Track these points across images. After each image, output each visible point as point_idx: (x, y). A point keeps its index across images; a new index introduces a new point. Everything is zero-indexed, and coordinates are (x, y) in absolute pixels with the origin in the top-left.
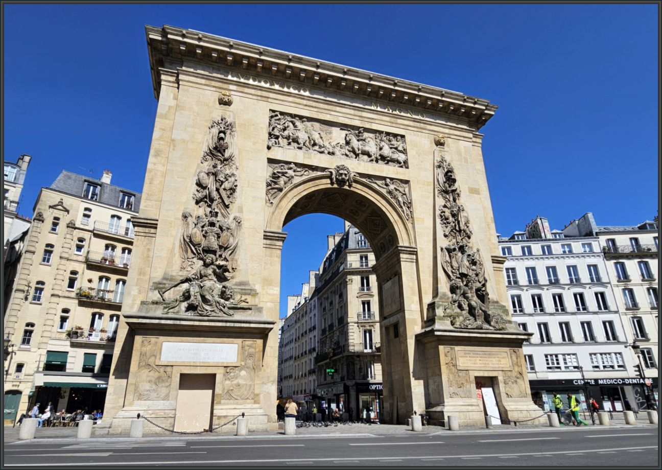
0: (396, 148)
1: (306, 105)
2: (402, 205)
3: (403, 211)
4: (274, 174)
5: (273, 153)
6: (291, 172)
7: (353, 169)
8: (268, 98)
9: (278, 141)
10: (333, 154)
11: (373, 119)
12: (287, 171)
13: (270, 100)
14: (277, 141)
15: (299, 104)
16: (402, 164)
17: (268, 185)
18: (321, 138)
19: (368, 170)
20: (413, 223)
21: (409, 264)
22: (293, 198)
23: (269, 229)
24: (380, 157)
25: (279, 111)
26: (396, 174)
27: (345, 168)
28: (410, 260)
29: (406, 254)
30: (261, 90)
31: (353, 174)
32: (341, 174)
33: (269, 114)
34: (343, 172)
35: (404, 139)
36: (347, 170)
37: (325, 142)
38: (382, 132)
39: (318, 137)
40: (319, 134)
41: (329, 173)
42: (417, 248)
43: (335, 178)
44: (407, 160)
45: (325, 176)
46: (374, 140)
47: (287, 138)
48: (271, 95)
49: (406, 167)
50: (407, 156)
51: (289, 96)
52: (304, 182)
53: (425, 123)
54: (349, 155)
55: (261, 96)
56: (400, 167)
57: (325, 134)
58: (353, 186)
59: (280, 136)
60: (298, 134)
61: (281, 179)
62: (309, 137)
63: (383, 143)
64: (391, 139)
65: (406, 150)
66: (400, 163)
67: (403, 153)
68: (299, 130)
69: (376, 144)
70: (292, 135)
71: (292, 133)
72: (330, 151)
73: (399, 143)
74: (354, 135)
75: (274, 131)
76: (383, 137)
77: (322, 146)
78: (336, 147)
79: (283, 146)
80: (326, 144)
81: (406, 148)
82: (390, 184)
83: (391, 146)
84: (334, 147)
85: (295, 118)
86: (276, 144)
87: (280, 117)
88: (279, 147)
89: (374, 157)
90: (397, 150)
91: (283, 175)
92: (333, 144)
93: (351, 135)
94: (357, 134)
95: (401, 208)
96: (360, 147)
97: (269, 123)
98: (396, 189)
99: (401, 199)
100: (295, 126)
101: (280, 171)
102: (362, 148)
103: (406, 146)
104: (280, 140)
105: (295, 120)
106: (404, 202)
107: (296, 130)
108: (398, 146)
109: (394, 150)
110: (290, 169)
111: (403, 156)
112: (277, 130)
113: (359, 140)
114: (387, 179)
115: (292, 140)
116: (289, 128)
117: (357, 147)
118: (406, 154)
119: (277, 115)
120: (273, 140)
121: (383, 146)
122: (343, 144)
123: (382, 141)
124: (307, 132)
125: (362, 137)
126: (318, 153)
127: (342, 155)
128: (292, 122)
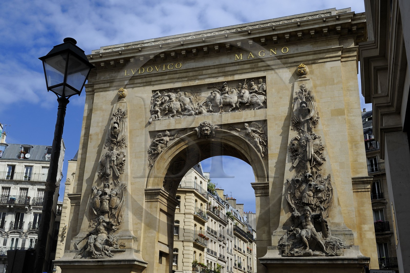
0: (256, 92)
2: (259, 145)
3: (259, 151)
4: (154, 143)
6: (167, 139)
7: (215, 122)
8: (151, 82)
9: (158, 116)
10: (200, 113)
12: (162, 138)
13: (152, 83)
14: (156, 115)
16: (262, 104)
17: (150, 153)
18: (191, 102)
19: (228, 120)
20: (268, 160)
21: (263, 198)
22: (168, 158)
23: (150, 187)
24: (240, 105)
25: (159, 90)
26: (253, 117)
27: (207, 125)
28: (264, 194)
29: (260, 189)
30: (145, 77)
31: (214, 127)
32: (203, 130)
33: (151, 95)
34: (204, 128)
35: (265, 80)
36: (209, 126)
37: (194, 104)
38: (244, 80)
39: (188, 102)
40: (190, 99)
41: (195, 131)
42: (269, 183)
43: (200, 134)
44: (266, 100)
45: (192, 134)
46: (237, 90)
47: (164, 110)
48: (154, 79)
49: (264, 107)
50: (266, 96)
51: (166, 75)
52: (176, 144)
53: (286, 58)
54: (213, 110)
55: (146, 82)
56: (259, 109)
57: (195, 97)
58: (216, 137)
59: (159, 111)
60: (172, 105)
61: (159, 146)
62: (181, 105)
63: (243, 91)
64: (252, 84)
65: (265, 91)
66: (259, 105)
67: (263, 94)
68: (173, 101)
69: (238, 93)
70: (167, 107)
71: (167, 106)
72: (197, 111)
73: (260, 85)
74: (218, 91)
75: (155, 108)
76: (244, 85)
77: (191, 109)
78: (202, 106)
79: (161, 118)
80: (196, 106)
81: (266, 88)
82: (247, 127)
83: (251, 91)
84: (201, 107)
85: (171, 92)
86: (156, 118)
87: (159, 94)
88: (158, 120)
89: (234, 106)
90: (257, 93)
91: (160, 143)
92: (201, 104)
93: (215, 92)
94: (221, 89)
95: (257, 147)
96: (222, 101)
97: (151, 102)
98: (254, 131)
99: (256, 140)
100: (170, 99)
101: (158, 139)
102: (224, 101)
103: (266, 87)
104: (159, 114)
105: (170, 93)
106: (260, 142)
107: (170, 102)
108: (259, 89)
109: (254, 94)
110: (165, 136)
111: (263, 98)
112: (157, 106)
113: (222, 94)
114: (245, 124)
115: (168, 111)
116: (166, 102)
117: (219, 102)
118: (265, 95)
119: (157, 94)
120: (153, 116)
121: (244, 93)
122: (209, 101)
123: (243, 89)
124: (180, 101)
125: (225, 91)
126: (187, 116)
127: (208, 112)
128: (169, 96)
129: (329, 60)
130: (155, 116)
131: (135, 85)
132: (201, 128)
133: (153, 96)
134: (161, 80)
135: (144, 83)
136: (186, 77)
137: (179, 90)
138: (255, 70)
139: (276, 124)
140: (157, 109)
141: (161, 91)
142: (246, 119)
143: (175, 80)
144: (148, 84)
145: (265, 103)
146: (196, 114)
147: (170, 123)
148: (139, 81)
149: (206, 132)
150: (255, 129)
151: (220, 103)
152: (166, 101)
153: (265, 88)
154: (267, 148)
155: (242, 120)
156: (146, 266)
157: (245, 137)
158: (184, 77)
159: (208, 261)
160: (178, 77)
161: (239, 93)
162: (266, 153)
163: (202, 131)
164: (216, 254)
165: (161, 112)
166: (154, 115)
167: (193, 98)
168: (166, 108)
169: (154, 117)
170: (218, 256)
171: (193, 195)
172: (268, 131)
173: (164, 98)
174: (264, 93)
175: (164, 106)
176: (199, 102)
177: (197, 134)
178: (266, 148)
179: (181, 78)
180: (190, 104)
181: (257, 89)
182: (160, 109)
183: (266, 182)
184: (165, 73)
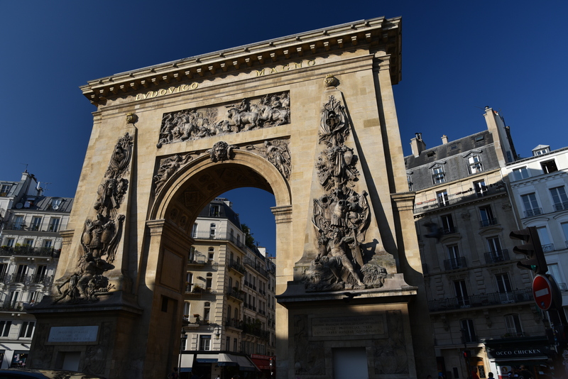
0: (278, 107)
1: (193, 98)
3: (281, 170)
4: (161, 169)
5: (162, 151)
7: (231, 142)
8: (163, 104)
10: (214, 134)
11: (255, 86)
12: (171, 163)
13: (165, 106)
15: (188, 99)
16: (284, 120)
17: (156, 180)
18: (206, 123)
19: (245, 139)
21: (285, 225)
24: (259, 122)
25: (170, 112)
26: (275, 133)
27: (221, 145)
28: (286, 221)
29: (281, 214)
30: (157, 100)
31: (229, 148)
33: (161, 119)
34: (218, 149)
35: (288, 94)
36: (223, 146)
37: (209, 125)
38: (265, 96)
39: (202, 123)
40: (205, 119)
41: (208, 153)
42: (291, 206)
44: (289, 115)
45: (205, 157)
48: (166, 101)
49: (287, 123)
50: (289, 110)
51: (180, 96)
52: (187, 169)
53: (312, 70)
54: (230, 129)
55: (158, 105)
56: (280, 125)
57: (210, 117)
58: (232, 158)
59: (169, 134)
60: (184, 127)
61: (166, 172)
62: (194, 126)
63: (263, 107)
64: (274, 99)
65: (289, 106)
67: (286, 109)
69: (258, 110)
71: (179, 128)
72: (212, 132)
73: (282, 100)
74: (236, 109)
75: (165, 131)
76: (265, 101)
77: (205, 130)
78: (218, 126)
79: (170, 142)
80: (211, 127)
81: (290, 103)
83: (273, 107)
86: (165, 142)
87: (171, 117)
88: (167, 143)
89: (253, 124)
91: (168, 168)
92: (217, 124)
93: (232, 110)
94: (240, 107)
96: (239, 118)
97: (161, 126)
98: (275, 149)
99: (278, 158)
100: (182, 121)
101: (166, 165)
102: (241, 119)
103: (290, 101)
104: (169, 137)
105: (183, 115)
106: (282, 160)
107: (183, 124)
108: (282, 104)
109: (275, 109)
110: (174, 160)
111: (285, 113)
113: (240, 112)
115: (179, 133)
116: (178, 124)
119: (168, 117)
120: (162, 140)
121: (264, 110)
122: (226, 121)
123: (264, 105)
124: (193, 122)
125: (243, 108)
126: (199, 138)
127: (224, 132)
128: (181, 118)
129: (359, 69)
130: (164, 140)
131: (145, 109)
132: (215, 149)
133: (164, 120)
134: (174, 102)
135: (155, 106)
136: (202, 97)
138: (278, 84)
139: (301, 140)
140: (167, 132)
141: (173, 113)
142: (265, 136)
143: (189, 101)
144: (160, 106)
145: (288, 118)
146: (211, 135)
147: (180, 147)
148: (151, 104)
150: (276, 147)
151: (237, 121)
155: (262, 138)
158: (199, 97)
159: (245, 317)
163: (216, 152)
165: (171, 136)
167: (208, 118)
168: (176, 131)
170: (258, 310)
172: (292, 148)
173: (177, 120)
175: (175, 129)
176: (215, 122)
177: (211, 156)
179: (196, 98)
180: (205, 125)
181: (279, 104)
183: (289, 205)
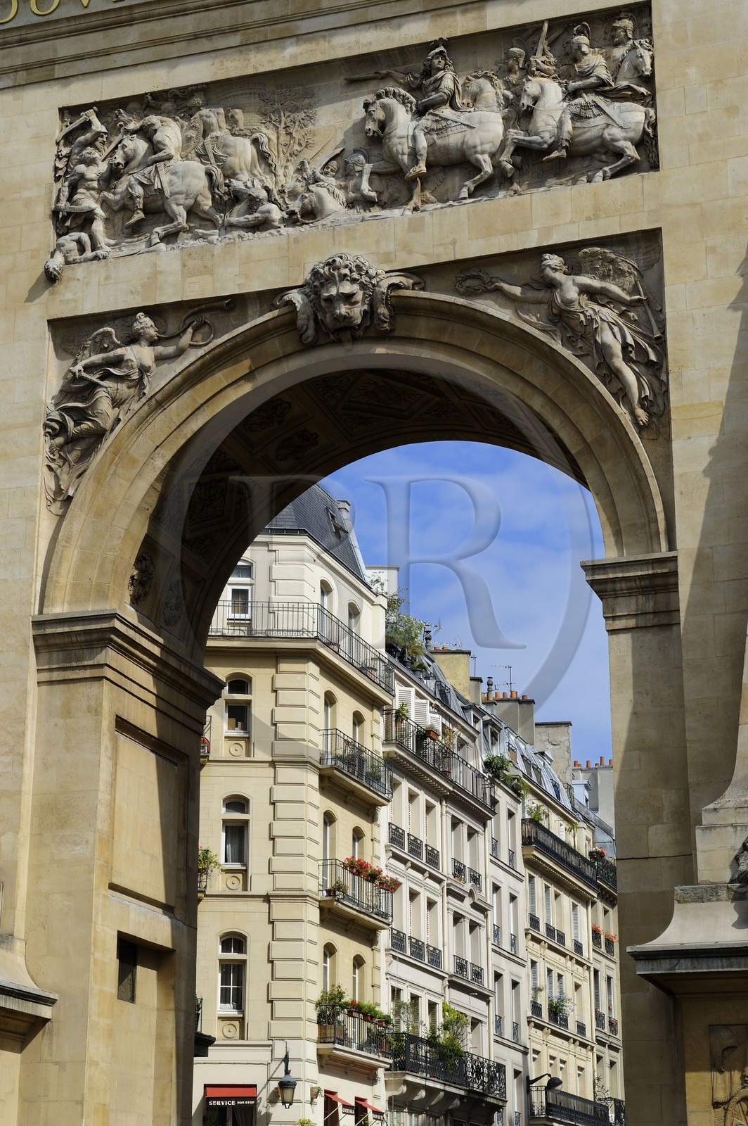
0: (600, 88)
1: (196, 37)
2: (619, 362)
3: (622, 394)
4: (75, 379)
5: (69, 296)
6: (140, 354)
7: (387, 258)
8: (52, 62)
9: (92, 237)
10: (311, 213)
12: (119, 351)
13: (59, 71)
14: (85, 237)
16: (631, 151)
17: (55, 430)
18: (263, 157)
19: (454, 243)
20: (668, 440)
21: (649, 638)
22: (151, 457)
23: (59, 608)
24: (518, 159)
25: (95, 104)
26: (589, 219)
27: (347, 271)
28: (651, 620)
29: (630, 593)
30: (23, 42)
31: (384, 285)
32: (330, 300)
33: (57, 129)
34: (333, 291)
35: (645, 21)
36: (355, 275)
37: (280, 172)
38: (536, 27)
39: (249, 159)
40: (256, 142)
41: (285, 310)
42: (675, 559)
43: (312, 324)
44: (654, 126)
45: (270, 325)
46: (499, 82)
47: (126, 207)
48: (65, 47)
49: (646, 165)
50: (654, 106)
51: (129, 22)
52: (192, 378)
54: (380, 194)
55: (27, 67)
56: (615, 175)
57: (282, 132)
58: (396, 334)
59: (99, 211)
60: (165, 180)
61: (101, 393)
62: (209, 175)
63: (532, 87)
64: (579, 47)
65: (649, 81)
66: (619, 154)
67: (636, 97)
68: (169, 158)
69: (506, 98)
70: (139, 190)
71: (141, 184)
72: (295, 206)
73: (619, 52)
74: (403, 92)
75: (76, 197)
76: (539, 54)
77: (264, 194)
78: (322, 177)
79: (108, 249)
80: (287, 178)
81: (652, 65)
82: (559, 276)
83: (573, 85)
84: (316, 181)
85: (157, 111)
86: (82, 249)
87: (98, 126)
88: (96, 258)
89: (488, 168)
90: (605, 95)
91: (107, 376)
92: (315, 167)
93: (386, 100)
94: (418, 82)
95: (611, 376)
96: (423, 143)
97: (56, 169)
98: (591, 294)
99: (607, 337)
100: (155, 147)
101: (97, 358)
102: (432, 145)
103: (652, 58)
104: (98, 227)
105: (154, 119)
106: (625, 346)
107: (156, 162)
108: (616, 71)
109: (589, 98)
110: (133, 339)
111: (634, 115)
112: (88, 189)
113: (420, 112)
114: (547, 256)
115: (144, 210)
116: (133, 164)
117: (406, 150)
118: (649, 101)
119: (87, 125)
120: (69, 241)
121: (536, 100)
122: (355, 151)
123: (533, 75)
124: (203, 156)
125: (436, 90)
126: (242, 233)
127: (351, 204)
128: (146, 133)
130: (79, 242)
132: (316, 292)
133: (68, 138)
134: (106, 53)
135: (15, 70)
136: (234, 30)
137: (198, 100)
139: (711, 250)
140: (87, 201)
141: (106, 108)
142: (548, 230)
143: (174, 50)
144: (37, 74)
145: (647, 142)
146: (291, 219)
147: (155, 273)
149: (343, 309)
150: (596, 283)
151: (414, 154)
152: (133, 158)
153: (648, 61)
154: (663, 377)
155: (532, 241)
156: (45, 1011)
157: (549, 326)
158: (222, 32)
159: (396, 993)
160: (190, 30)
161: (511, 96)
162: (660, 402)
163: (323, 304)
164: (436, 957)
165: (107, 220)
166: (75, 235)
167: (274, 137)
168: (132, 197)
169: (74, 246)
170: (449, 966)
171: (312, 668)
172: (668, 290)
173: (124, 147)
174: (643, 90)
175: (122, 186)
176: (307, 155)
177: (299, 323)
178: (658, 378)
179: (209, 35)
180: (259, 170)
181: (603, 73)
182: (104, 203)
183: (664, 552)
184: (124, 16)
